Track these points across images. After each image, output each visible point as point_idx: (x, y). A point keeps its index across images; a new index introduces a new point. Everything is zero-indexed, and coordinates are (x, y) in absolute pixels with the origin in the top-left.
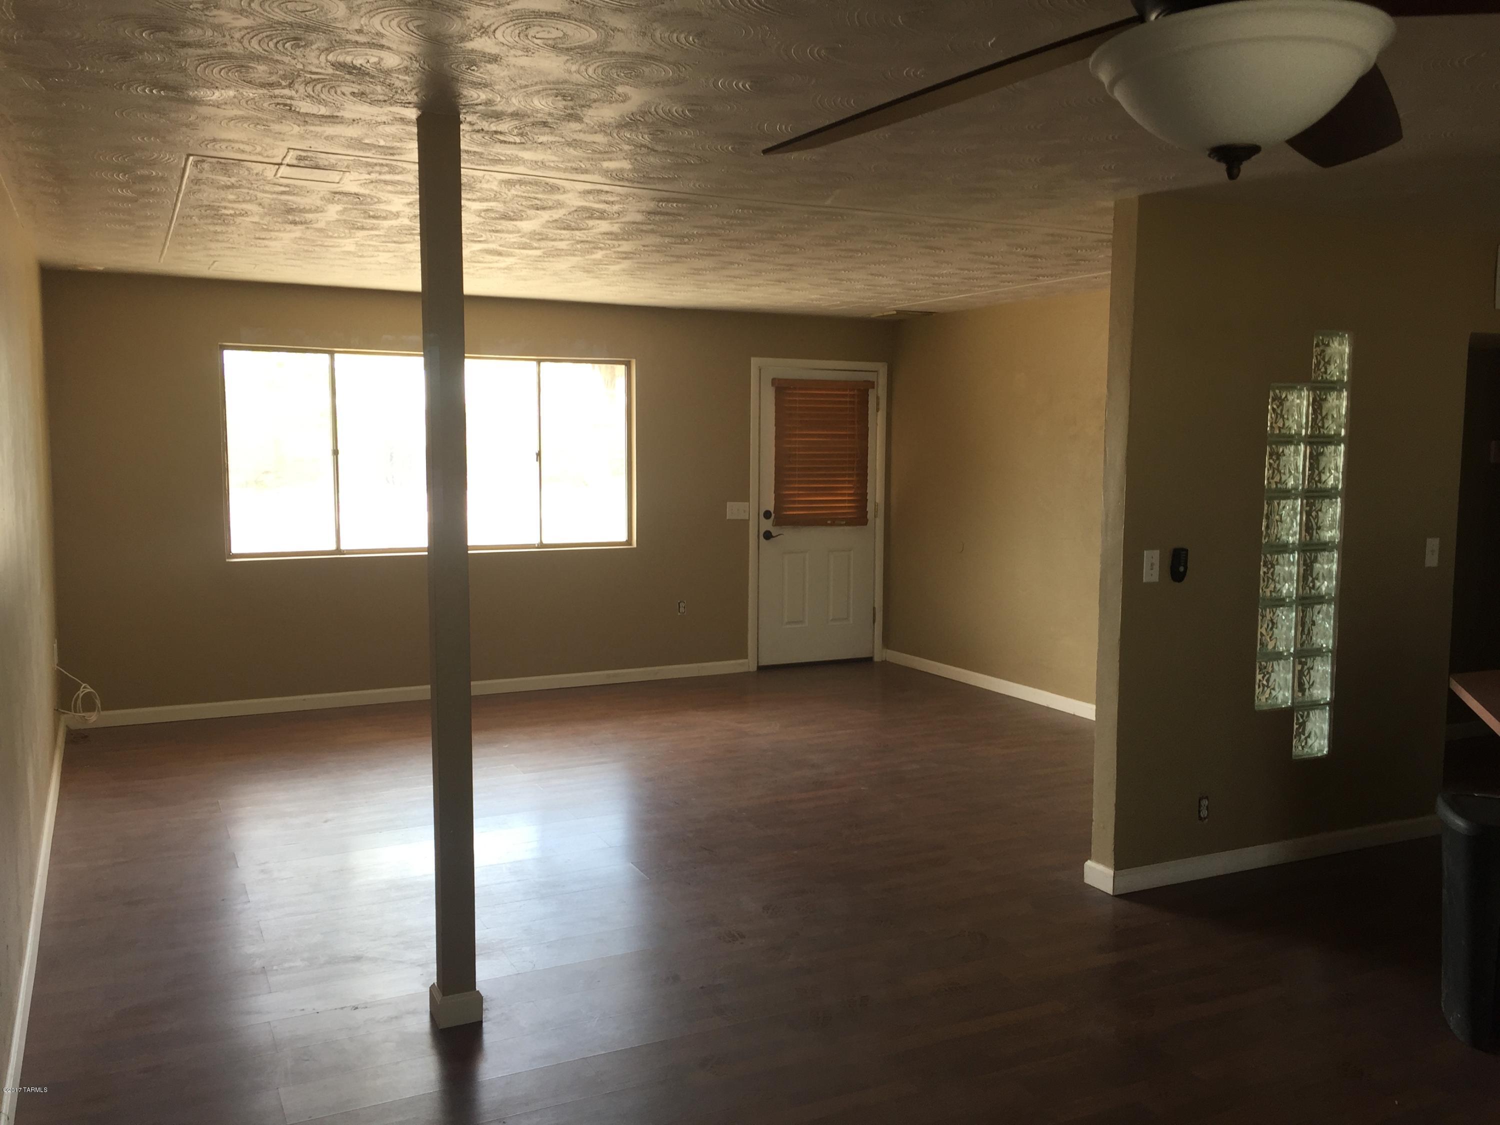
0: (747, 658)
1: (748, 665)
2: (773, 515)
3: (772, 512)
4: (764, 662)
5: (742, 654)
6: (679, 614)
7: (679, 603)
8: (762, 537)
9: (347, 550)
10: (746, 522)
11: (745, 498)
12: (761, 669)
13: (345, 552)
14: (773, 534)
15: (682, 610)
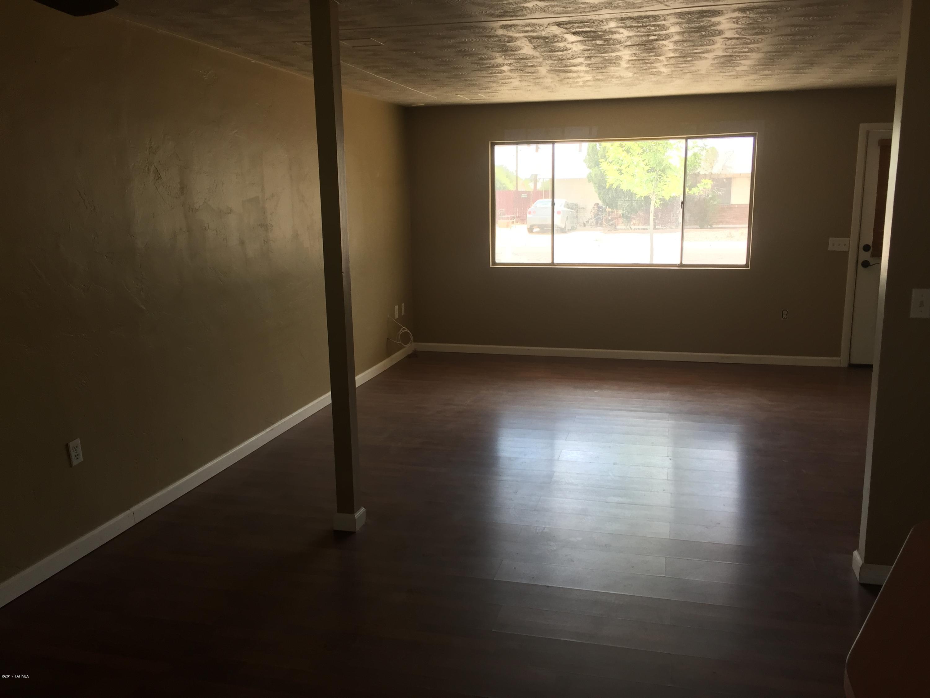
0: (839, 356)
1: (841, 361)
2: (872, 248)
3: (871, 246)
4: (854, 361)
5: (837, 353)
6: (782, 319)
7: (783, 311)
8: (860, 266)
9: (557, 263)
10: (846, 254)
11: (847, 234)
12: (852, 366)
13: (556, 264)
14: (871, 264)
15: (785, 316)
